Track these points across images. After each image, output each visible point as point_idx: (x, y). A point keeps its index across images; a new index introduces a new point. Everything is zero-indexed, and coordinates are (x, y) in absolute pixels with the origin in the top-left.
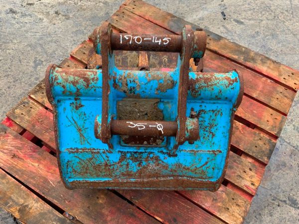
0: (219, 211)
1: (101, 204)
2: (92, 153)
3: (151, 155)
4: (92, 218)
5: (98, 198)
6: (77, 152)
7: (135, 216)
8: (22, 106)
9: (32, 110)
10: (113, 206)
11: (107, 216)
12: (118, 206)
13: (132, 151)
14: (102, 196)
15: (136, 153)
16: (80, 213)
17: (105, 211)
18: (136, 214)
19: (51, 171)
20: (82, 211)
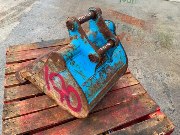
0: (129, 84)
1: (96, 120)
2: (90, 80)
3: (107, 66)
4: (100, 128)
5: (93, 120)
6: (86, 84)
7: (112, 111)
8: (6, 126)
9: (16, 123)
10: (101, 116)
11: (104, 121)
12: (103, 114)
13: (101, 69)
14: (93, 118)
15: (102, 69)
16: (94, 132)
17: (101, 121)
18: (111, 110)
19: (61, 133)
20: (93, 130)
